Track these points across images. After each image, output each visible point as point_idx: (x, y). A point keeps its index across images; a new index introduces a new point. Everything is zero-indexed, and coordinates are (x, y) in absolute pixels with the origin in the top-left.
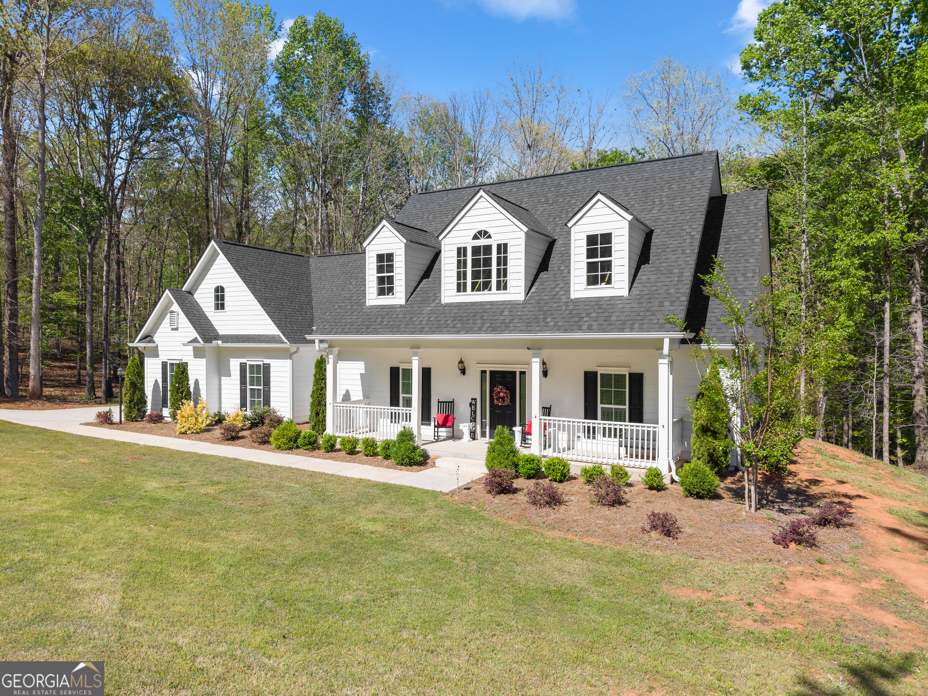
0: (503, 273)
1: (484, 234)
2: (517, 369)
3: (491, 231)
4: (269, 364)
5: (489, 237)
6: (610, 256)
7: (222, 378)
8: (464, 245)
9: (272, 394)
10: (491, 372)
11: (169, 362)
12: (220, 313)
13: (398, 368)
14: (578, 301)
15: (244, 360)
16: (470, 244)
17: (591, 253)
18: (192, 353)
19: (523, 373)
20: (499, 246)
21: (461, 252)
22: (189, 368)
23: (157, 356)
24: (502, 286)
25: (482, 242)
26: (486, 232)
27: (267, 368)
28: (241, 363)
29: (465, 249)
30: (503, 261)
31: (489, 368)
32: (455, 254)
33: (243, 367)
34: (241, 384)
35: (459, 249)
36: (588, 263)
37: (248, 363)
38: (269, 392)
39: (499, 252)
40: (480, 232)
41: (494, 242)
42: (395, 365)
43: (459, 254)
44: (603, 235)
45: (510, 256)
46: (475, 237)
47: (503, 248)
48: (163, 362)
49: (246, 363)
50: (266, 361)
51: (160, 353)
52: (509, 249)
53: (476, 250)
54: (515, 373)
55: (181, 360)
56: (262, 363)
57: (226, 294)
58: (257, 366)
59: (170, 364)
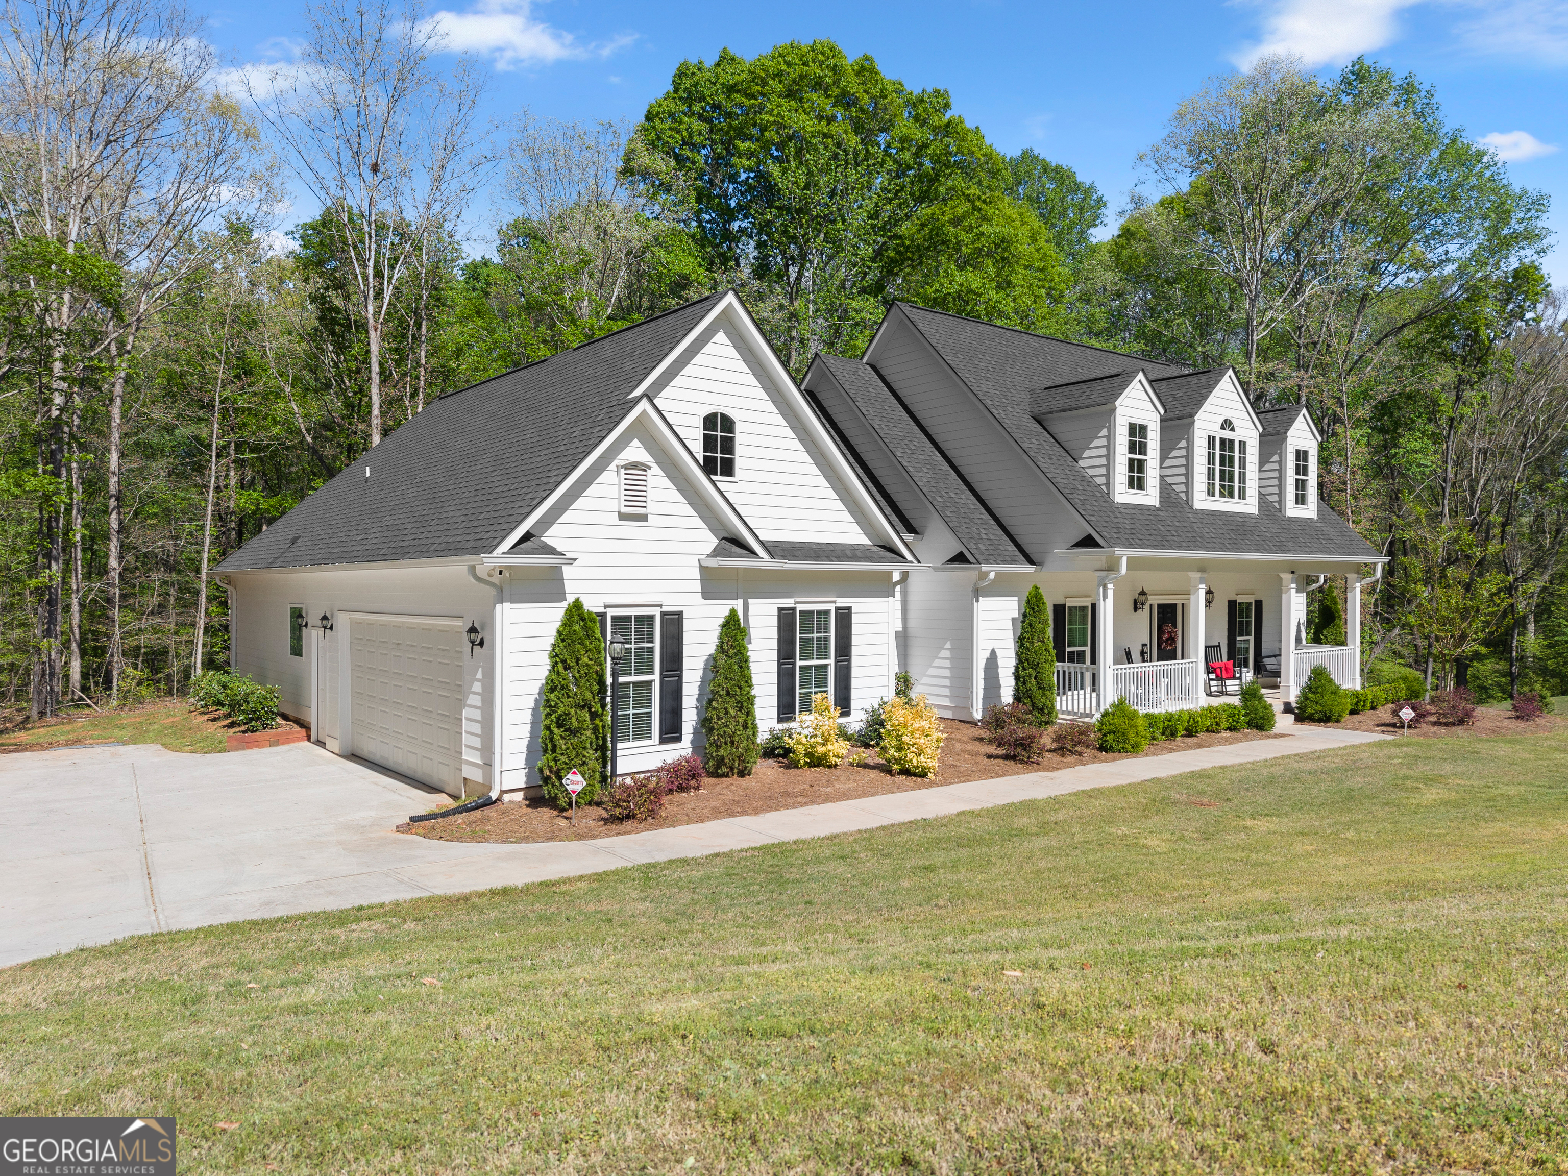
0: (1243, 478)
1: (1230, 426)
2: (1179, 600)
3: (1234, 423)
4: (849, 609)
5: (1233, 430)
8: (1214, 434)
9: (854, 672)
11: (611, 612)
13: (1064, 605)
14: (1292, 520)
15: (788, 603)
16: (1218, 434)
18: (697, 587)
19: (1183, 606)
20: (1240, 442)
22: (687, 625)
23: (560, 596)
24: (1242, 494)
25: (1227, 434)
27: (844, 617)
28: (780, 610)
29: (1214, 439)
30: (1243, 461)
31: (1156, 601)
33: (786, 618)
35: (1209, 439)
36: (1295, 480)
37: (800, 607)
38: (848, 668)
39: (1240, 448)
40: (1226, 423)
41: (1236, 436)
42: (1060, 601)
43: (1209, 444)
44: (1303, 453)
45: (1248, 455)
46: (1222, 427)
47: (1243, 444)
49: (794, 609)
50: (843, 602)
51: (568, 587)
52: (1247, 447)
53: (1222, 443)
54: (1175, 605)
55: (660, 606)
56: (832, 607)
57: (740, 438)
58: (819, 612)
59: (615, 619)
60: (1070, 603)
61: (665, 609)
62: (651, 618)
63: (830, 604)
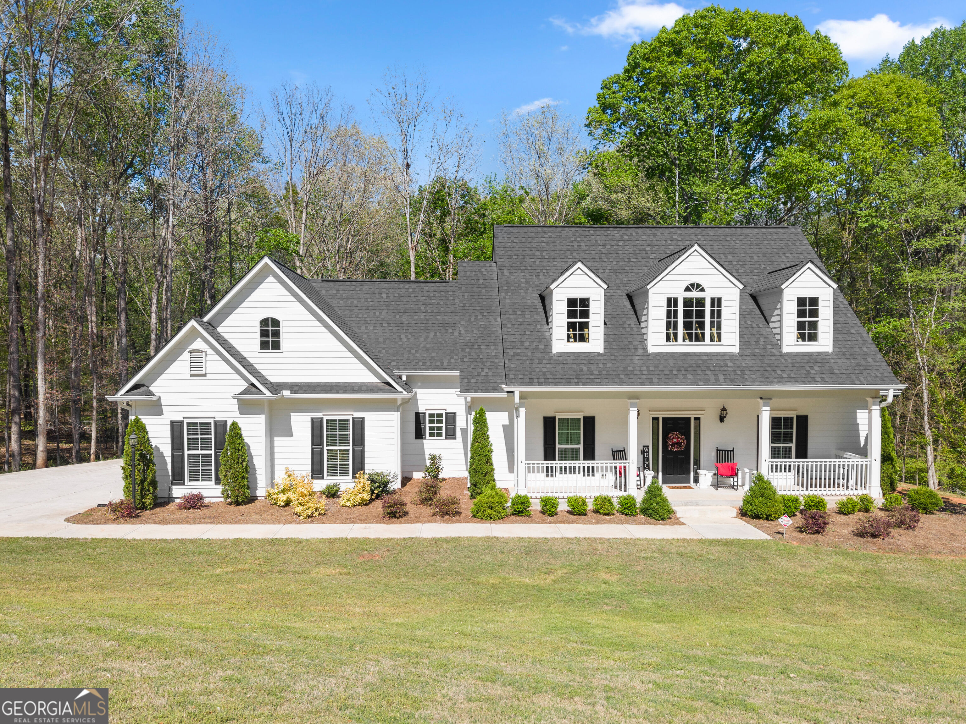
0: (717, 325)
1: (698, 287)
2: (692, 415)
3: (704, 285)
4: (363, 419)
5: (703, 290)
6: (817, 317)
7: (276, 439)
8: (675, 296)
9: (367, 454)
10: (663, 419)
11: (186, 421)
12: (270, 354)
13: (554, 418)
14: (789, 354)
15: (318, 415)
16: (681, 296)
17: (801, 314)
18: (237, 407)
19: (697, 419)
20: (713, 300)
21: (672, 302)
23: (160, 413)
24: (717, 337)
25: (695, 294)
26: (698, 286)
27: (359, 424)
28: (312, 419)
29: (676, 300)
30: (717, 314)
31: (661, 415)
32: (665, 303)
33: (316, 425)
34: (313, 444)
35: (669, 300)
36: (798, 322)
37: (325, 418)
38: (363, 452)
39: (713, 305)
40: (692, 285)
41: (707, 296)
42: (555, 415)
43: (669, 305)
44: (810, 299)
45: (724, 310)
46: (687, 289)
47: (717, 302)
48: (172, 422)
49: (322, 419)
50: (358, 415)
51: (164, 409)
52: (724, 303)
53: (688, 302)
54: (689, 419)
55: (214, 418)
56: (350, 418)
57: (283, 329)
58: (340, 421)
59: (188, 424)
60: (558, 416)
61: (216, 419)
62: (209, 424)
63: (349, 415)
